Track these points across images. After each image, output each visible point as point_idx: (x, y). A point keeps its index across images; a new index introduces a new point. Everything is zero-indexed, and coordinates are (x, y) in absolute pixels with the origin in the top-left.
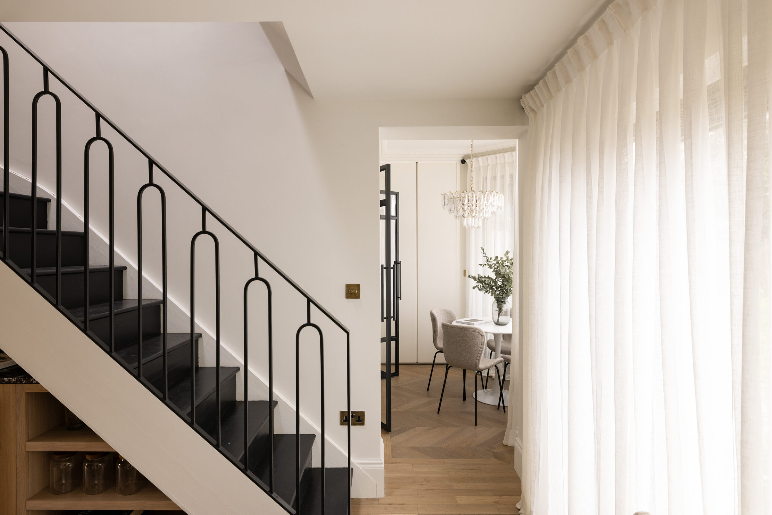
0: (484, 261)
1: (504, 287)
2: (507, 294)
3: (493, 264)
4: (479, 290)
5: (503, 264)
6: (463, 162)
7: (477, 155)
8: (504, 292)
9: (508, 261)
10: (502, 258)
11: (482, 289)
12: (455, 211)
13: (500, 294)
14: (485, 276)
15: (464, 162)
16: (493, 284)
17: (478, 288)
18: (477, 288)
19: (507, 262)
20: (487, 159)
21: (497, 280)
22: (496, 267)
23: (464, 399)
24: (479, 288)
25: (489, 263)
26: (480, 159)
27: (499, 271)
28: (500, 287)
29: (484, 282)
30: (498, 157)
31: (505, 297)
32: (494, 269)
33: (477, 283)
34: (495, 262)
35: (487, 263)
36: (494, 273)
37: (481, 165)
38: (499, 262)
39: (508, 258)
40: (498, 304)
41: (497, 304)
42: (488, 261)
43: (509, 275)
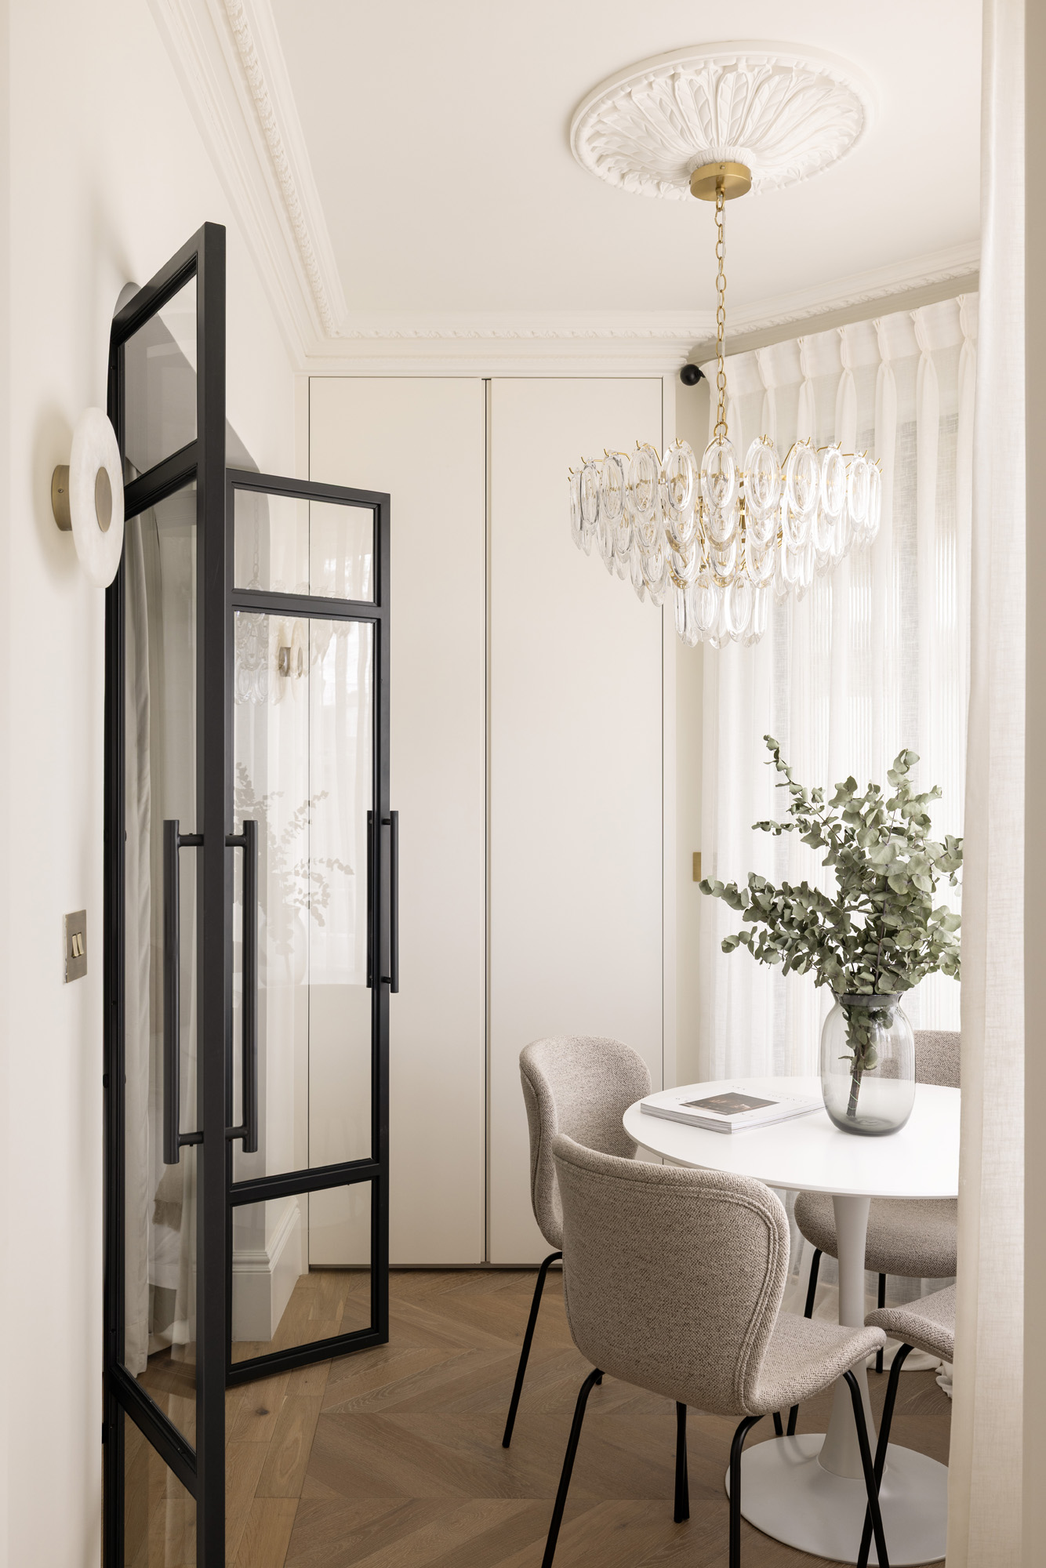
0: (775, 806)
1: (885, 940)
2: (897, 975)
3: (825, 823)
4: (757, 957)
5: (877, 820)
6: (691, 375)
7: (748, 343)
8: (885, 966)
9: (908, 807)
10: (877, 789)
11: (769, 950)
12: (636, 554)
13: (864, 975)
14: (785, 884)
15: (693, 376)
16: (829, 925)
17: (751, 945)
18: (743, 947)
19: (899, 811)
20: (798, 351)
21: (847, 904)
22: (841, 836)
23: (681, 1513)
24: (756, 946)
25: (804, 817)
26: (764, 354)
27: (855, 857)
28: (865, 938)
29: (782, 916)
30: (844, 336)
31: (889, 992)
32: (835, 847)
33: (745, 919)
34: (840, 811)
35: (796, 816)
36: (834, 867)
37: (769, 380)
38: (863, 812)
39: (906, 792)
40: (850, 1025)
41: (844, 1025)
42: (799, 805)
43: (910, 881)
